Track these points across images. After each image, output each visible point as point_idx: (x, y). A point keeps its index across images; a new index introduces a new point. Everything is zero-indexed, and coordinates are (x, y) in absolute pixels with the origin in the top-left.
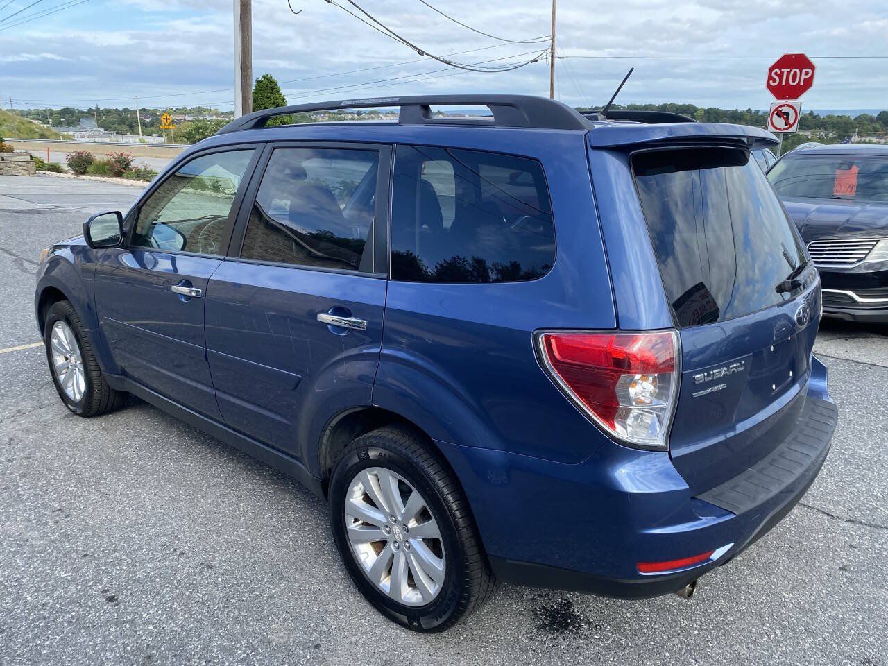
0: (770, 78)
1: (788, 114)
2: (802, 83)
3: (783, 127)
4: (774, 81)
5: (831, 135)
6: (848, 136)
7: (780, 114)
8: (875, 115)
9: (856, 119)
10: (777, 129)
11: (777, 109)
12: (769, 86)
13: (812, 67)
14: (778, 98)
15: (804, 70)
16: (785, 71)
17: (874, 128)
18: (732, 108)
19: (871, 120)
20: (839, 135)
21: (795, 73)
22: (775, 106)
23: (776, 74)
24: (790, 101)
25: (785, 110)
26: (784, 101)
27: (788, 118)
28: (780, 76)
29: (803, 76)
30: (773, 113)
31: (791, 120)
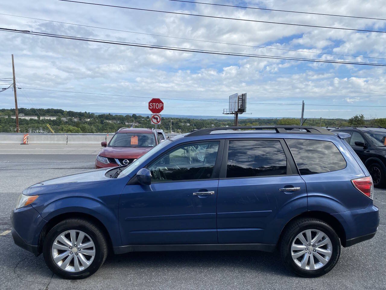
0: (149, 106)
1: (157, 118)
2: (160, 108)
3: (156, 122)
4: (151, 107)
5: (118, 122)
6: (124, 123)
7: (155, 118)
8: (131, 115)
9: (125, 116)
10: (154, 123)
11: (153, 116)
12: (149, 109)
13: (163, 103)
14: (153, 113)
15: (160, 104)
16: (154, 104)
17: (132, 120)
18: (79, 111)
19: (130, 117)
20: (121, 123)
21: (157, 104)
22: (152, 115)
23: (151, 104)
24: (157, 114)
25: (156, 117)
26: (155, 114)
27: (157, 119)
28: (153, 105)
29: (160, 106)
30: (152, 117)
31: (159, 120)
